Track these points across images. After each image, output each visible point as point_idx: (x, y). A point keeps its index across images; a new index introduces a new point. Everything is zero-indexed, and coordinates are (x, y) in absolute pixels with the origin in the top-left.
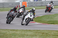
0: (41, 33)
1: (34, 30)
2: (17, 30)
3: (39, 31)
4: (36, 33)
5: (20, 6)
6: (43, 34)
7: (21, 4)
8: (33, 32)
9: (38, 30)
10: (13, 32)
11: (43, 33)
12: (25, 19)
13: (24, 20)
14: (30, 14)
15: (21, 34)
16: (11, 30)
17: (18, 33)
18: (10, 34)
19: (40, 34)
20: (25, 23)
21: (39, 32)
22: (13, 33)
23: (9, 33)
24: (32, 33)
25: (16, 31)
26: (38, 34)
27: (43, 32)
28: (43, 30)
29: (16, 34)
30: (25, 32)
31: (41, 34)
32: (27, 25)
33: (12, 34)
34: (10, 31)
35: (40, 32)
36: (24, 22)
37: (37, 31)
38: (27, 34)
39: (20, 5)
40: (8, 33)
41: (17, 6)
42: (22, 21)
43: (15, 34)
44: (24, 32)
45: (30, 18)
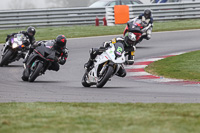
0: (178, 114)
1: (154, 105)
2: (95, 106)
3: (171, 105)
4: (163, 113)
5: (105, 20)
6: (187, 119)
7: (108, 13)
8: (151, 112)
9: (170, 102)
10: (82, 112)
11: (184, 115)
12: (96, 65)
13: (94, 70)
14: (113, 49)
15: (110, 119)
16: (75, 105)
17: (100, 114)
18: (72, 119)
19: (175, 117)
20: (97, 80)
21: (173, 109)
22: (82, 114)
23: (70, 116)
24: (148, 113)
25: (92, 107)
26: (166, 118)
27: (185, 110)
28: (185, 105)
29: (90, 117)
30: (122, 111)
31: (179, 117)
32: (101, 86)
33: (80, 118)
34: (72, 108)
35: (176, 110)
36: (93, 77)
37: (166, 105)
38: (131, 119)
39: (107, 18)
40: (65, 115)
41: (97, 20)
42: (86, 74)
43: (87, 119)
44: (119, 112)
45: (115, 62)
